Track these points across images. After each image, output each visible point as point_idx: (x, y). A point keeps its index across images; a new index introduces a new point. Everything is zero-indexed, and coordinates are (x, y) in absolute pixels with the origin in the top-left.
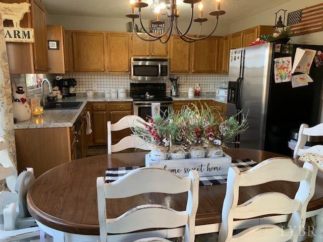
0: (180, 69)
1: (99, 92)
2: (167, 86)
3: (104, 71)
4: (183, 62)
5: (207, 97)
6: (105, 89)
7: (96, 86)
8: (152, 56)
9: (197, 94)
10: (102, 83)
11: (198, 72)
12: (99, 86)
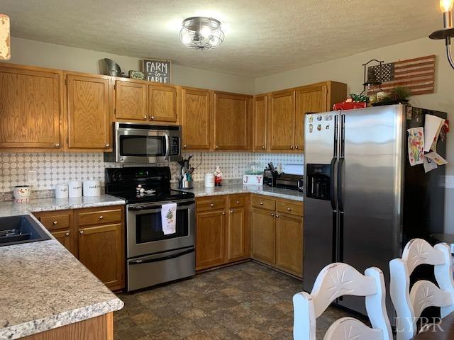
0: (196, 144)
1: (42, 188)
2: (172, 172)
3: (58, 148)
4: (201, 132)
5: (230, 187)
6: (55, 182)
7: (35, 176)
8: (152, 120)
9: (218, 183)
10: (48, 171)
11: (222, 149)
12: (42, 177)
